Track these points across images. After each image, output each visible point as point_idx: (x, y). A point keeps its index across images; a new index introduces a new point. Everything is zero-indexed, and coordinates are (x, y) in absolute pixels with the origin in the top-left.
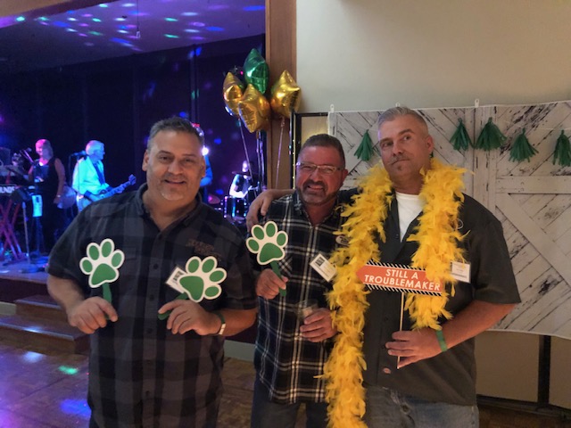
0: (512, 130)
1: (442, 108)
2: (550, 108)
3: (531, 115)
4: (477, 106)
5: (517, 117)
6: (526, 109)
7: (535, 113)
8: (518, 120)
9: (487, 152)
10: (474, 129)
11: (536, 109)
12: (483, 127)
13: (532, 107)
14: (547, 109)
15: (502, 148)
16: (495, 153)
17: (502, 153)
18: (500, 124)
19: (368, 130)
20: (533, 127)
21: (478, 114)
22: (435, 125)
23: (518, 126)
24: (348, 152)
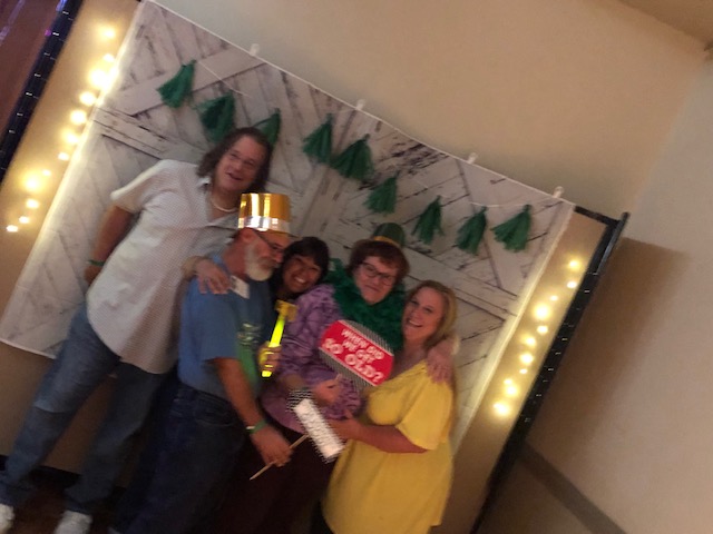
0: (387, 163)
1: (314, 87)
2: (439, 158)
3: (415, 155)
4: (359, 107)
5: (398, 150)
6: (413, 145)
7: (418, 155)
8: (398, 155)
9: (343, 179)
10: (342, 140)
11: (423, 150)
12: (353, 142)
13: (420, 146)
14: (434, 157)
15: (365, 182)
16: (353, 184)
17: (361, 189)
18: (376, 149)
19: (194, 62)
20: (410, 172)
21: (356, 120)
22: (294, 106)
23: (394, 162)
24: (150, 78)
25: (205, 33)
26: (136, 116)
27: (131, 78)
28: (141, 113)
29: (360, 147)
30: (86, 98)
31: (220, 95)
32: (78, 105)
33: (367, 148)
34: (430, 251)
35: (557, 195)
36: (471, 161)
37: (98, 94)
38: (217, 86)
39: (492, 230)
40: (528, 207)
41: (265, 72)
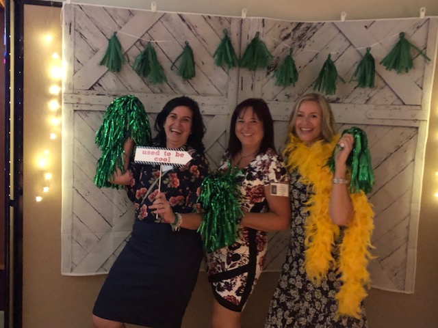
0: (280, 47)
1: (206, 15)
2: (318, 27)
3: (298, 33)
4: (244, 16)
5: (284, 34)
6: (294, 26)
7: (301, 32)
8: (286, 38)
9: (253, 72)
10: (240, 45)
11: (303, 26)
12: (250, 42)
13: (299, 24)
14: (315, 28)
15: (269, 68)
16: (261, 73)
17: (268, 74)
18: (268, 40)
19: (116, 33)
20: (300, 46)
21: (245, 26)
22: (196, 35)
23: (286, 44)
24: (90, 58)
25: (115, 10)
26: (92, 88)
27: (77, 62)
28: (94, 85)
29: (256, 44)
30: (54, 90)
31: (142, 49)
32: (50, 97)
33: (262, 42)
34: (338, 99)
35: (422, 15)
36: (343, 18)
37: (60, 84)
38: (138, 44)
39: (381, 63)
40: (402, 35)
41: (167, 20)
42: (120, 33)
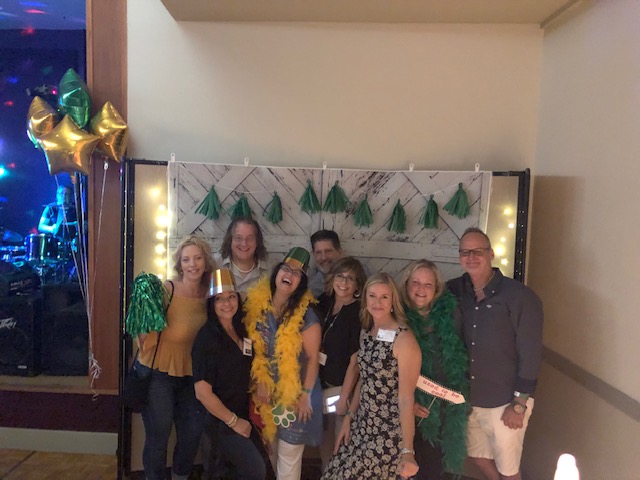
0: (357, 194)
1: (291, 168)
2: (390, 176)
3: (374, 180)
4: (325, 168)
5: (361, 182)
6: (370, 175)
7: (376, 179)
8: (362, 185)
9: (334, 215)
10: (323, 192)
11: (377, 175)
13: (374, 173)
14: (387, 177)
15: (347, 212)
16: (341, 216)
17: (347, 216)
18: (348, 188)
19: (213, 186)
20: (375, 192)
21: (325, 177)
22: (284, 185)
23: (362, 190)
25: (213, 166)
27: (181, 212)
28: (196, 230)
29: (336, 192)
30: (160, 236)
31: (238, 199)
32: (157, 242)
33: (341, 189)
34: (407, 238)
35: (477, 169)
36: (411, 170)
37: (166, 230)
38: (233, 194)
39: (446, 208)
40: (460, 185)
41: (258, 173)
42: (218, 187)
